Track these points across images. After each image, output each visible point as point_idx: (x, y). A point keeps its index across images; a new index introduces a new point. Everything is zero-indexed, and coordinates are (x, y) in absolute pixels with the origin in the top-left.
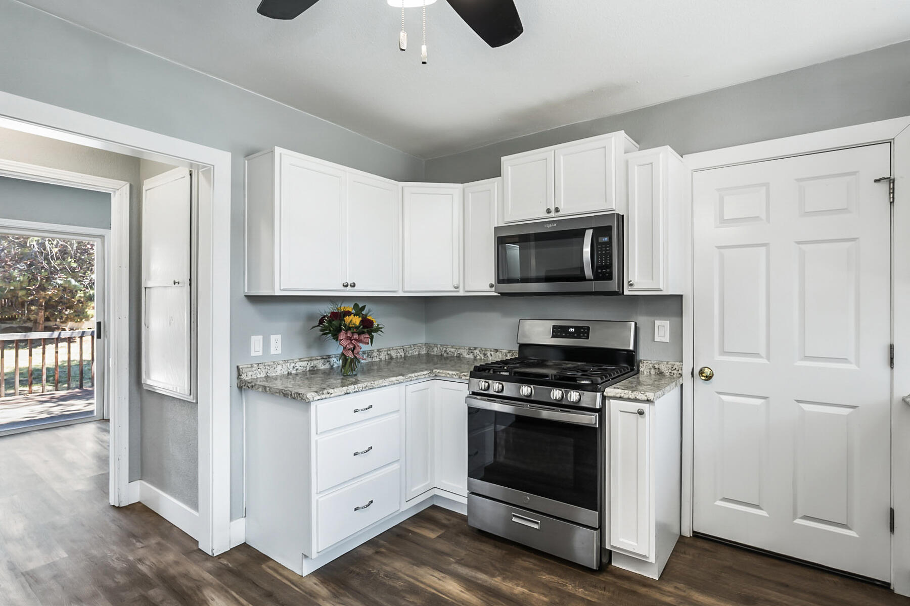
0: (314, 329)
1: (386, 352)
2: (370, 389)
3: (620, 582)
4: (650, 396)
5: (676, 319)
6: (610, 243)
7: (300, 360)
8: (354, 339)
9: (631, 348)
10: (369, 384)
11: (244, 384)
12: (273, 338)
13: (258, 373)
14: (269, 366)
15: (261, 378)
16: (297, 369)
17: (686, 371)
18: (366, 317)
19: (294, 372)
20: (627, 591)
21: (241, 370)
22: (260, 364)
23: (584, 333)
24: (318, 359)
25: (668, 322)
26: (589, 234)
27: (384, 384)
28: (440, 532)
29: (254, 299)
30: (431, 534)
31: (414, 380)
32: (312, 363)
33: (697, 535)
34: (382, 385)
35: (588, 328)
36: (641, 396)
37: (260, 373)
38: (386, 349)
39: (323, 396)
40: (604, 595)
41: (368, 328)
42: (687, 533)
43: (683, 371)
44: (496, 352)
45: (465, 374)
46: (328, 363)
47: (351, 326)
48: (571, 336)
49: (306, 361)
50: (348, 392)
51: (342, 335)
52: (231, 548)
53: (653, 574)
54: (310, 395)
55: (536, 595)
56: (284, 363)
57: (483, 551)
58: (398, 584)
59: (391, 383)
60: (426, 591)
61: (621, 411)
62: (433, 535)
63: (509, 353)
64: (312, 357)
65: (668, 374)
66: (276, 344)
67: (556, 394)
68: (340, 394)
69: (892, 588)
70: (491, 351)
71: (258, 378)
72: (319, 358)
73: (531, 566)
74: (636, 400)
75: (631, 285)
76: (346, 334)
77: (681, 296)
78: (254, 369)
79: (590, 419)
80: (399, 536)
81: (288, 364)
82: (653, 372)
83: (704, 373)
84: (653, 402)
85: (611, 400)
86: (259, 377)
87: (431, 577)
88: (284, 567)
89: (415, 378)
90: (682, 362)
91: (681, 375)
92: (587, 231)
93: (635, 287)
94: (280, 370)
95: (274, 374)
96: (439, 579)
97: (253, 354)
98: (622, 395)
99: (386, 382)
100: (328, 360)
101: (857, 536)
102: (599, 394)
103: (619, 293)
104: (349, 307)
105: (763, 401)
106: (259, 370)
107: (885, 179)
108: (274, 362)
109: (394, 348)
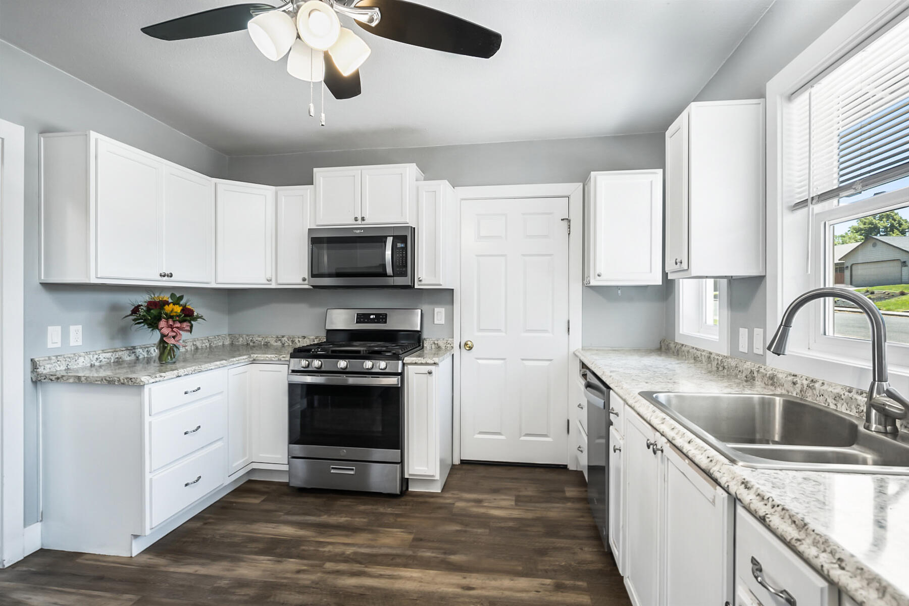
0: (126, 318)
1: (192, 343)
2: (199, 372)
3: (415, 499)
4: (436, 360)
5: (449, 307)
6: (405, 248)
7: (104, 351)
8: (175, 327)
9: (419, 329)
10: (197, 368)
11: (43, 378)
12: (72, 328)
13: (57, 365)
14: (69, 358)
15: (60, 370)
16: (101, 361)
17: (456, 345)
18: (185, 306)
19: (97, 364)
20: (421, 503)
21: (38, 363)
22: (59, 356)
23: (382, 319)
24: (122, 351)
25: (444, 309)
26: (390, 241)
27: (211, 368)
28: (263, 498)
29: (51, 287)
30: (255, 501)
31: (236, 364)
32: (117, 354)
33: (463, 462)
34: (209, 368)
35: (386, 315)
36: (430, 361)
37: (60, 366)
38: (191, 340)
39: (157, 379)
40: (406, 508)
41: (188, 316)
42: (457, 462)
43: (454, 345)
44: (304, 339)
45: (284, 356)
46: (133, 354)
47: (172, 314)
48: (372, 321)
49: (110, 352)
50: (179, 375)
51: (162, 324)
52: (25, 556)
53: (437, 489)
54: (145, 379)
55: (357, 519)
56: (86, 355)
57: (306, 502)
58: (236, 540)
59: (216, 367)
60: (265, 538)
61: (416, 373)
62: (257, 501)
63: (316, 338)
64: (115, 348)
65: (444, 348)
66: (76, 335)
67: (368, 364)
68: (173, 376)
69: (568, 467)
70: (299, 338)
71: (57, 371)
72: (124, 349)
73: (349, 503)
74: (427, 364)
75: (420, 281)
76: (167, 322)
77: (453, 290)
78: (52, 361)
79: (393, 381)
80: (223, 508)
81: (91, 356)
82: (433, 346)
83: (468, 344)
84: (438, 364)
85: (409, 366)
86: (59, 370)
87: (266, 528)
88: (105, 555)
89: (237, 362)
90: (453, 338)
91: (452, 347)
92: (388, 238)
93: (423, 282)
94: (83, 362)
95: (75, 367)
96: (274, 528)
97: (50, 345)
98: (417, 361)
99: (212, 365)
100: (134, 351)
101: (552, 440)
102: (400, 362)
103: (411, 287)
104: (166, 297)
105: (502, 361)
106: (59, 362)
107: (566, 219)
108: (74, 354)
109: (199, 339)
